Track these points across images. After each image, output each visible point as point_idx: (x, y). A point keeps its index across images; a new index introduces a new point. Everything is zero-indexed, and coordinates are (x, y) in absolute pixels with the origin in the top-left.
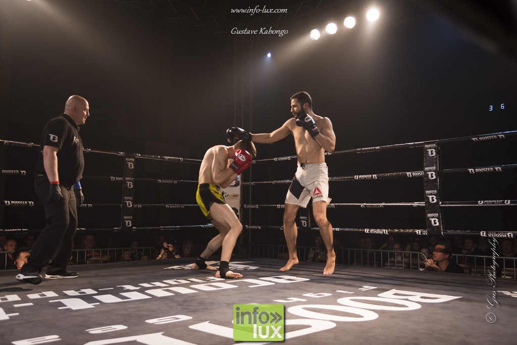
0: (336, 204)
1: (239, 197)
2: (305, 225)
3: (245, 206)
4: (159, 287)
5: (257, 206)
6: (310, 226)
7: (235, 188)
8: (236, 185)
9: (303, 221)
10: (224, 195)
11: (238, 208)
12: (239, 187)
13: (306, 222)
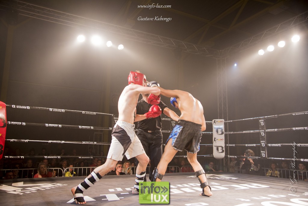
0: (282, 144)
1: (224, 140)
2: (264, 156)
3: (227, 145)
4: (187, 187)
5: (234, 145)
6: (267, 157)
7: (221, 135)
8: (222, 133)
9: (263, 154)
10: (216, 139)
11: (224, 146)
12: (223, 135)
13: (264, 154)
